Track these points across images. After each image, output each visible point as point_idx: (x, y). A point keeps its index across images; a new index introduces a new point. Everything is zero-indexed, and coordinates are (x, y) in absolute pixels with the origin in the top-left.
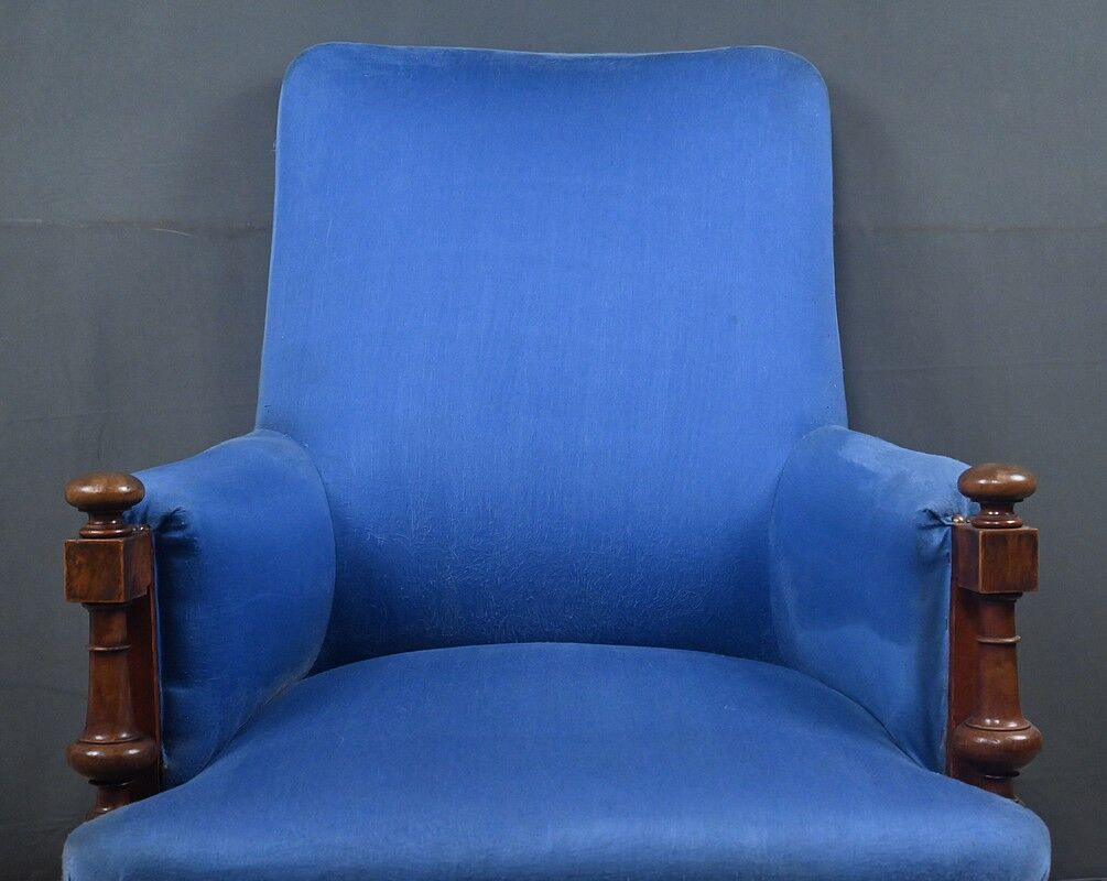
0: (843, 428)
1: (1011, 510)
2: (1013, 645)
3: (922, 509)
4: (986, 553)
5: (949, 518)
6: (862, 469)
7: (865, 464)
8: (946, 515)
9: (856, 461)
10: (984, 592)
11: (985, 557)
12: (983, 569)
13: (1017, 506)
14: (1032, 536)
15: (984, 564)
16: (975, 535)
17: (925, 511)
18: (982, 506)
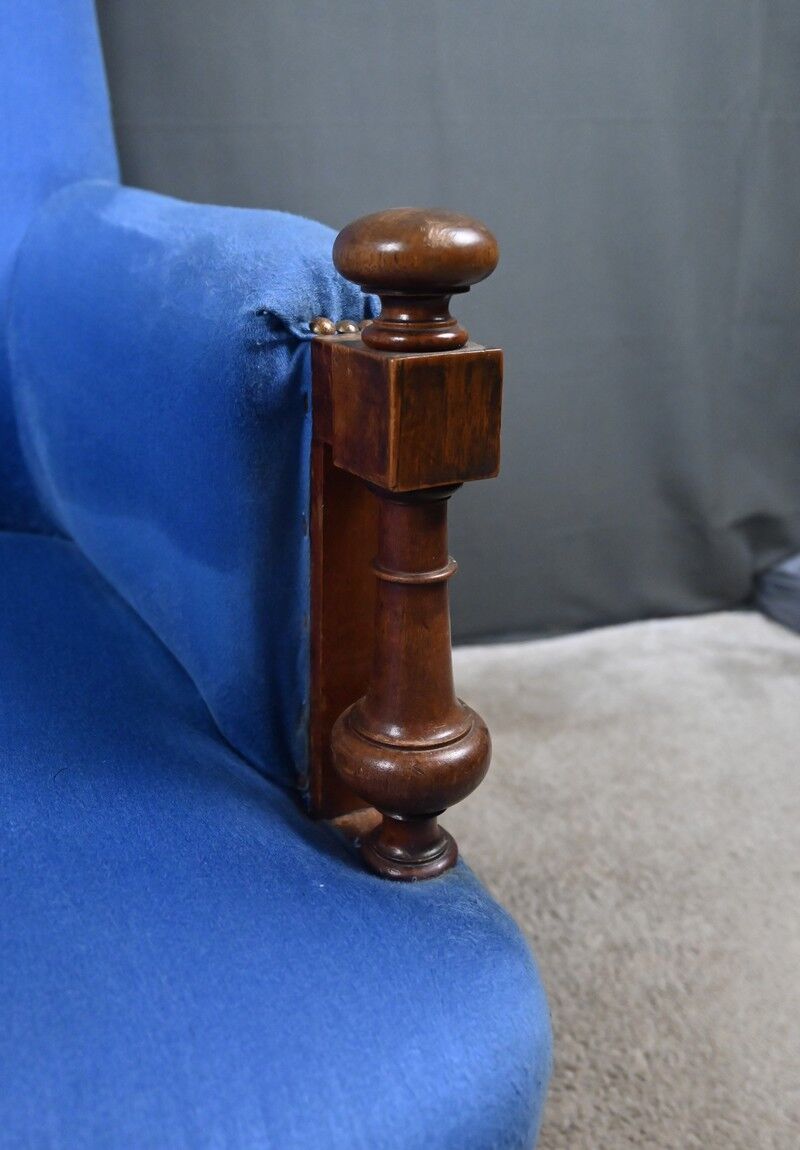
0: (109, 181)
1: (443, 310)
2: (440, 584)
3: (252, 308)
4: (405, 409)
5: (306, 326)
6: (135, 237)
7: (141, 229)
8: (300, 320)
9: (126, 224)
10: (401, 490)
11: (402, 414)
12: (400, 441)
13: (456, 302)
14: (491, 366)
15: (399, 429)
16: (379, 368)
17: (260, 313)
18: (385, 301)
